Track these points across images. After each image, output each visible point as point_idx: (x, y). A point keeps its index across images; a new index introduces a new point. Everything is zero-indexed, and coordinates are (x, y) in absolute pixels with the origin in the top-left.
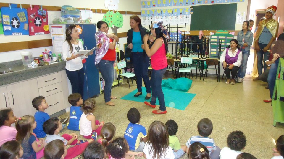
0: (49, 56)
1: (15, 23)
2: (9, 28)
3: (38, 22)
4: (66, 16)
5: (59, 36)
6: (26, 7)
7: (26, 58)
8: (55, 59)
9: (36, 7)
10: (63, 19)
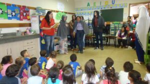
0: (30, 31)
1: (14, 14)
2: (11, 16)
3: (25, 14)
4: (38, 12)
5: (35, 21)
6: (19, 7)
7: (18, 31)
8: (32, 32)
9: (24, 7)
10: (37, 13)
